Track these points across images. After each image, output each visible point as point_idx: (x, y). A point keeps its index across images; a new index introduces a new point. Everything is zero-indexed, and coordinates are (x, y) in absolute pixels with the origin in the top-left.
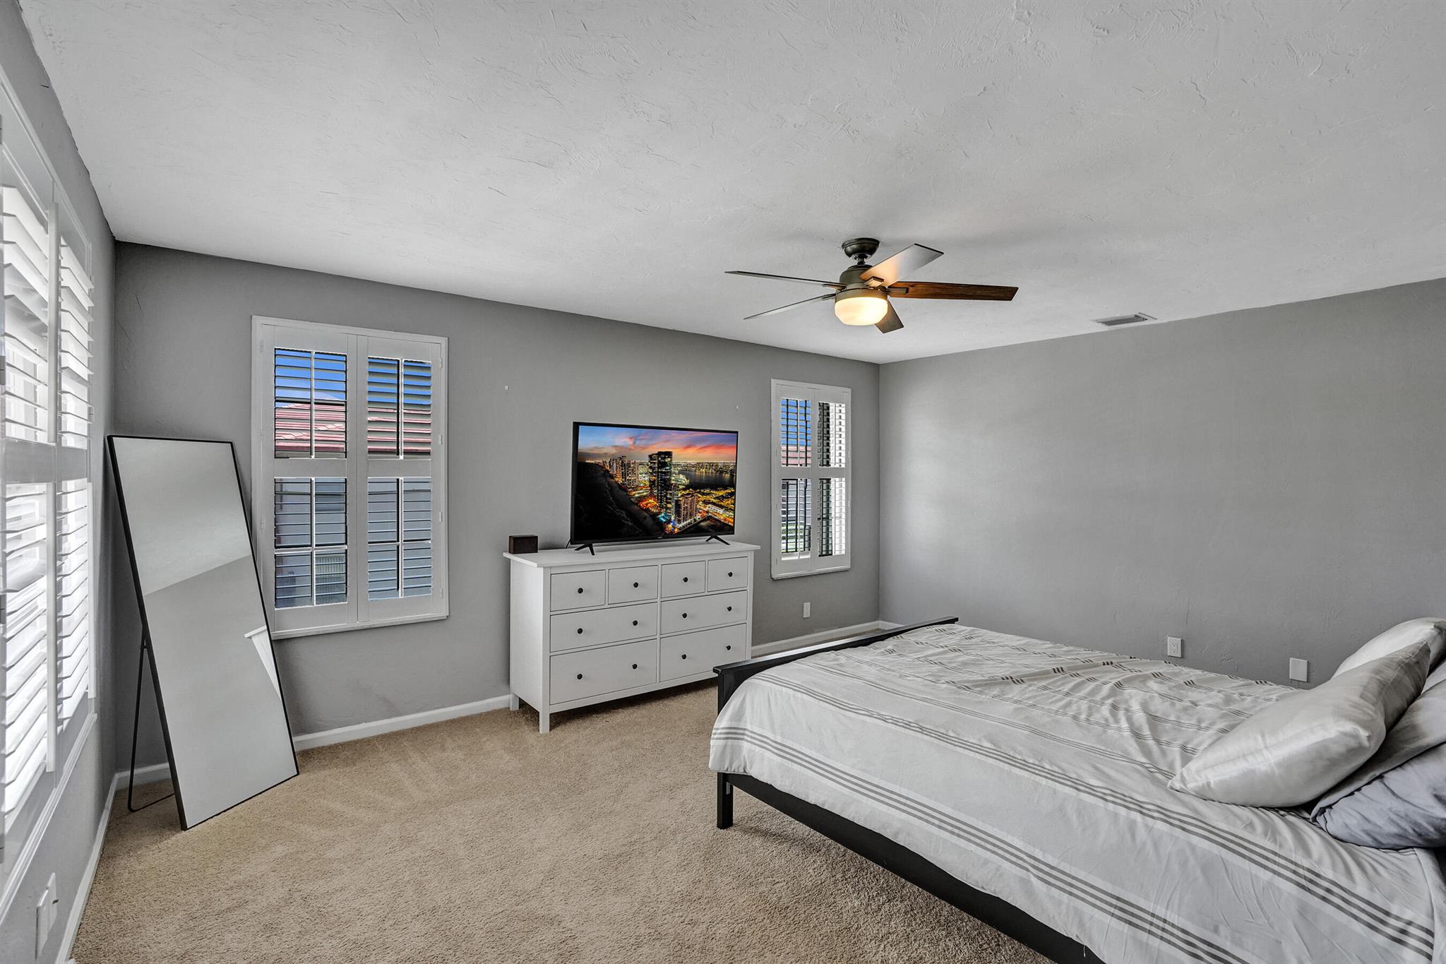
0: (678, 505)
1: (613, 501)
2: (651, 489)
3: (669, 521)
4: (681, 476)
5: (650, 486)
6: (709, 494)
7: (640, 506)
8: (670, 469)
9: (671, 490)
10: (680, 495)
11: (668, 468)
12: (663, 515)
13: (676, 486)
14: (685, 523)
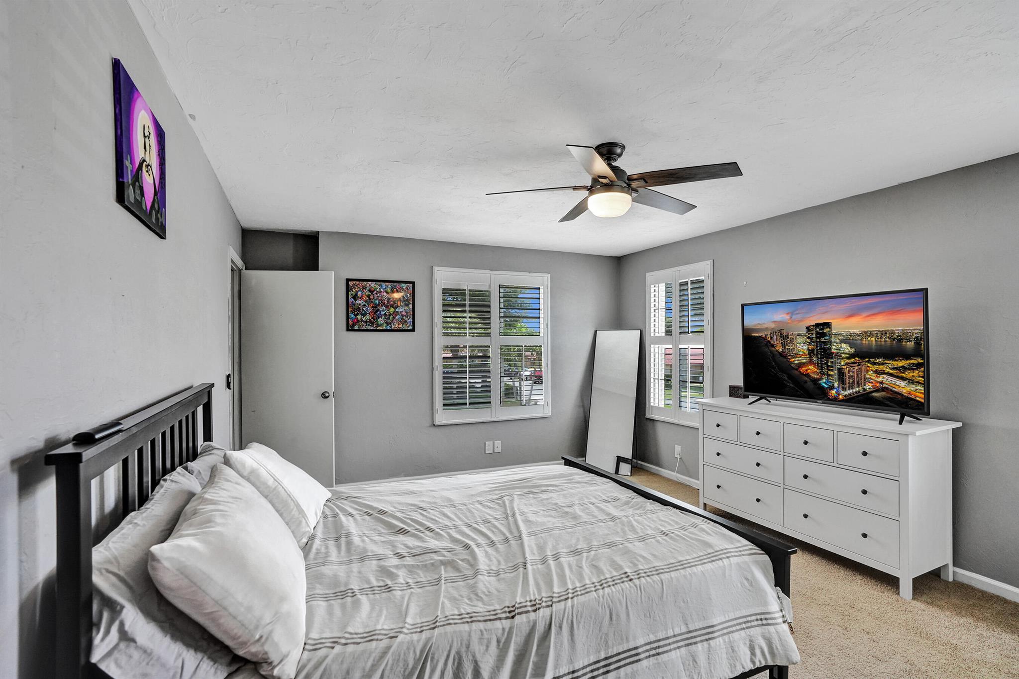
0: (841, 373)
1: (775, 365)
2: (810, 357)
3: (832, 388)
4: (844, 345)
5: (809, 354)
6: (882, 364)
7: (800, 372)
8: (830, 338)
9: (832, 358)
10: (843, 363)
11: (827, 337)
12: (825, 381)
13: (838, 355)
14: (851, 391)
